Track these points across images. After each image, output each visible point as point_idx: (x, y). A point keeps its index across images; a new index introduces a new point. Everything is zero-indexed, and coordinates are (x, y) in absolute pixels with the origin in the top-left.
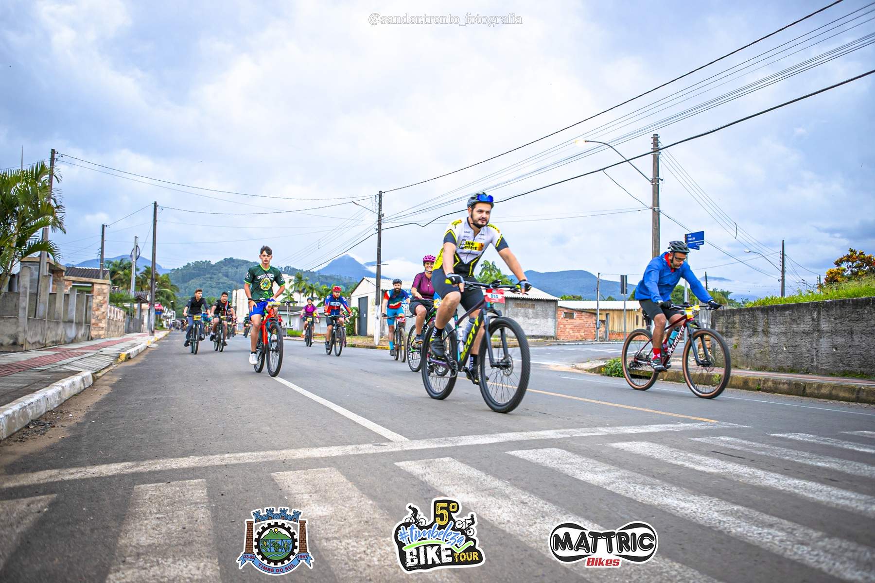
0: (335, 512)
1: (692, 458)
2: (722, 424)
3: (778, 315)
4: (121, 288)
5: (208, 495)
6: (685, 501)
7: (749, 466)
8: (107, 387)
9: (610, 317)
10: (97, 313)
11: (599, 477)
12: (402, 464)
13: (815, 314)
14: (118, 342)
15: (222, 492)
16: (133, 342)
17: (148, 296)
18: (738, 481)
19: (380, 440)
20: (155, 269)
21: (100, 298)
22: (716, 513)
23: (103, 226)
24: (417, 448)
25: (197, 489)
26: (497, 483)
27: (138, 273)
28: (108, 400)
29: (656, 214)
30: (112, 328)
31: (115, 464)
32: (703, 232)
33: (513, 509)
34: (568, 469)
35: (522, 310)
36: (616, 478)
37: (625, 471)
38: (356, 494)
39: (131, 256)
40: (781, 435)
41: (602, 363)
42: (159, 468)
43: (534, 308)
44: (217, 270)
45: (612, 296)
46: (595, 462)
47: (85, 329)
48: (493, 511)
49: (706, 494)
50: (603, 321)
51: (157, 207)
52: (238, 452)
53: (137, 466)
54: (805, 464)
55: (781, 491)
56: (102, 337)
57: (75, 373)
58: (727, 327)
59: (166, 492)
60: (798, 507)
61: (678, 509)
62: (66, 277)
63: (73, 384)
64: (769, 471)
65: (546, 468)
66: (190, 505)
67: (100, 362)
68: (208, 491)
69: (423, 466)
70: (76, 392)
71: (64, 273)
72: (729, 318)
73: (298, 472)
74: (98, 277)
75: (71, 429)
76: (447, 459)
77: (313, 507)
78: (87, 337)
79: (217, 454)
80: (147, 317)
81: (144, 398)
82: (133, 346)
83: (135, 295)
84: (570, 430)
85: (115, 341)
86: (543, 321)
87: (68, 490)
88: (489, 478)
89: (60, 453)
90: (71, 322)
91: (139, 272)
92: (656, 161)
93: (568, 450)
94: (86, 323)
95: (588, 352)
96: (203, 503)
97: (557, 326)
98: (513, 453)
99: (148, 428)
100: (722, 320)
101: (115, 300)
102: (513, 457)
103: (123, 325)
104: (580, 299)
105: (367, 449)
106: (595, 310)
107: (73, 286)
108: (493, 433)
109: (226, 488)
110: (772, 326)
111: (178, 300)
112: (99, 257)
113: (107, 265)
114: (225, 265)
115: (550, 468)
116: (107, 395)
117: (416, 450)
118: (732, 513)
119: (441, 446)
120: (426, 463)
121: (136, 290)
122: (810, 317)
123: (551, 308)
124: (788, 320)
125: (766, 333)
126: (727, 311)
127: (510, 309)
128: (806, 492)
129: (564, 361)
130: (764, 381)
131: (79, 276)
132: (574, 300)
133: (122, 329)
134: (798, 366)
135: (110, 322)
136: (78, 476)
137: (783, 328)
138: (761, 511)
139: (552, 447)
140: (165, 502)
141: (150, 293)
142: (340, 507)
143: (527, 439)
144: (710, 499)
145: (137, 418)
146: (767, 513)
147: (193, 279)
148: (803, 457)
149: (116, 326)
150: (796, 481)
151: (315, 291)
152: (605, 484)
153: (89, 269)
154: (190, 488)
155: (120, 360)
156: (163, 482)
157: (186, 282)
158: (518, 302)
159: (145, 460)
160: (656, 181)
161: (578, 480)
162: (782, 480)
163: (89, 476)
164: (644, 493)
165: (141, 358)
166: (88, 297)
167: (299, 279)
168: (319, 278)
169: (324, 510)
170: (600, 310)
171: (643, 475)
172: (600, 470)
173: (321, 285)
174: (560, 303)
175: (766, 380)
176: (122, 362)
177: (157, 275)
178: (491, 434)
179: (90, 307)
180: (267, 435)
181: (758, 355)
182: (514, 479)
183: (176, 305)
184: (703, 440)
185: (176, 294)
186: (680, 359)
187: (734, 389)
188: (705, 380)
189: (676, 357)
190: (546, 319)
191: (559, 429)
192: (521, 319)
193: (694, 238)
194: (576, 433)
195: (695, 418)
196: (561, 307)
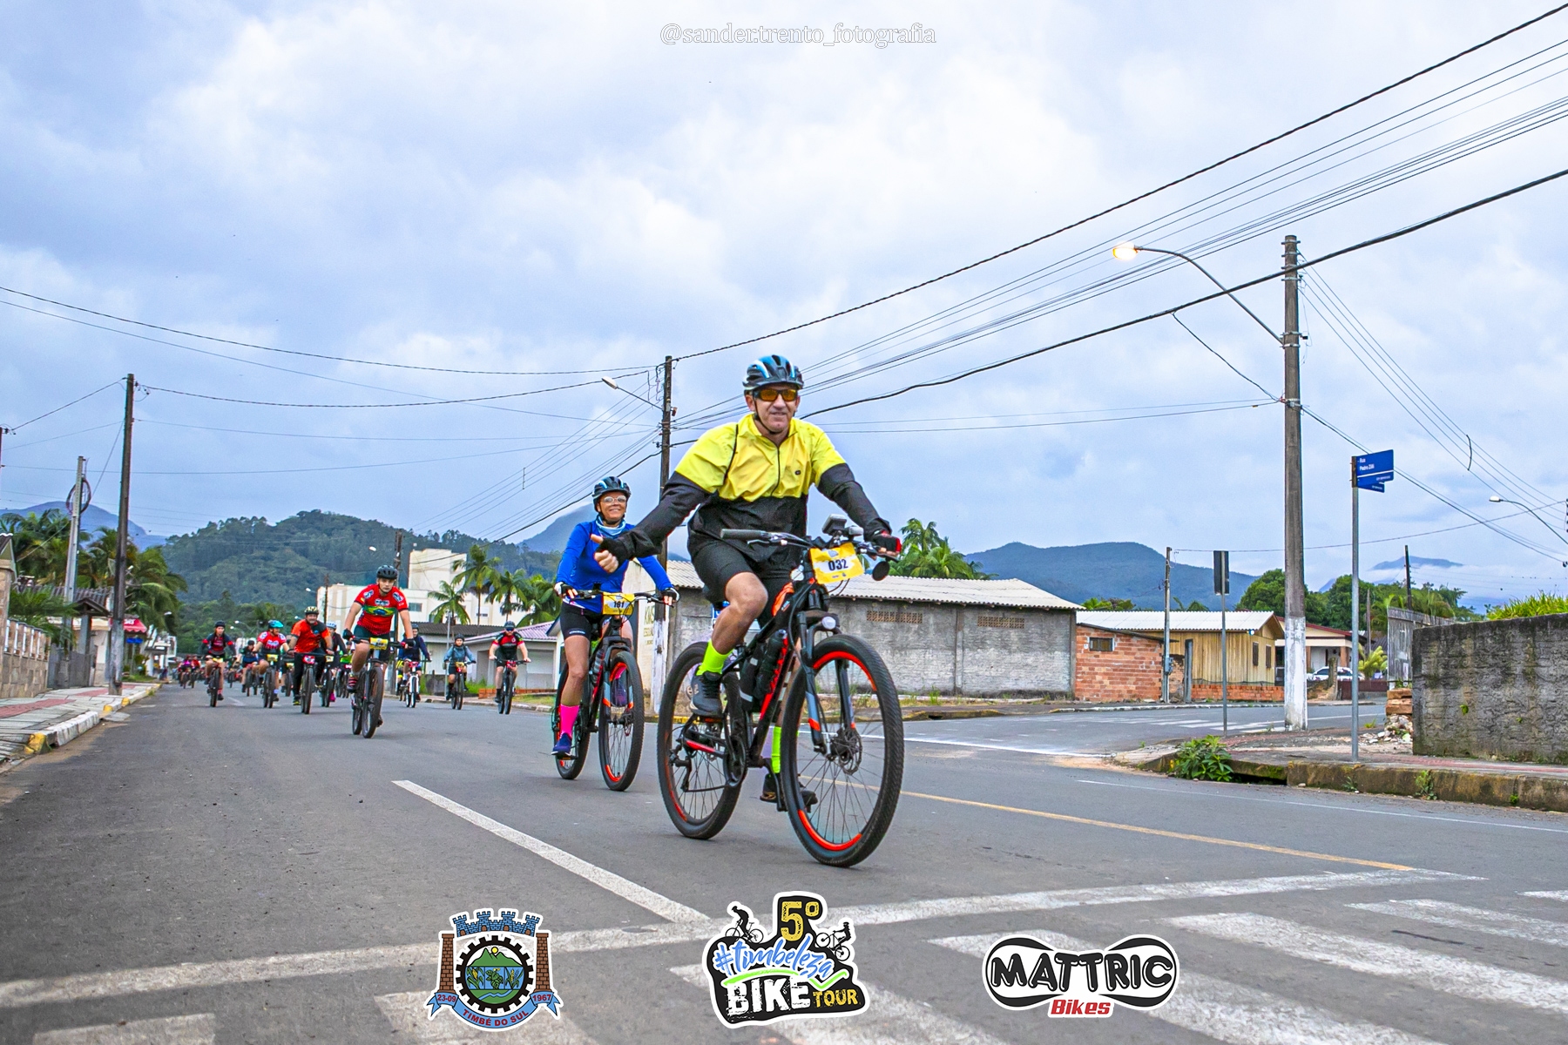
2: (1422, 875)
3: (1555, 638)
4: (40, 581)
7: (1471, 959)
9: (1195, 648)
12: (686, 972)
14: (29, 708)
17: (108, 600)
19: (643, 919)
20: (127, 535)
25: (192, 1036)
26: (901, 1011)
29: (1293, 414)
32: (1391, 453)
35: (996, 633)
41: (1171, 750)
42: (101, 990)
43: (1022, 627)
44: (281, 539)
45: (1201, 602)
49: (1370, 1019)
50: (1178, 658)
51: (135, 388)
52: (299, 952)
55: (1532, 1009)
58: (1446, 666)
64: (1512, 968)
68: (218, 1040)
72: (1451, 644)
79: (249, 957)
80: (106, 652)
82: (66, 716)
84: (1081, 891)
85: (20, 706)
86: (1042, 658)
88: (886, 998)
91: (89, 542)
92: (1292, 293)
95: (1144, 726)
97: (1073, 670)
98: (946, 942)
100: (1436, 649)
101: (22, 608)
102: (945, 950)
104: (1127, 607)
105: (610, 939)
106: (1161, 632)
108: (906, 900)
109: (262, 1032)
110: (1543, 663)
111: (182, 609)
113: (8, 526)
114: (301, 529)
121: (79, 584)
123: (1060, 628)
125: (1530, 677)
126: (1447, 630)
127: (966, 631)
129: (1089, 747)
130: (1525, 783)
132: (1114, 609)
133: (39, 679)
135: (9, 660)
141: (112, 591)
144: (1376, 1030)
147: (221, 559)
151: (514, 589)
154: (175, 1034)
156: (108, 1022)
157: (205, 568)
158: (987, 614)
160: (1291, 339)
162: (1539, 986)
164: (1232, 1022)
165: (84, 745)
167: (479, 561)
168: (525, 561)
170: (1172, 632)
171: (1235, 983)
173: (530, 573)
174: (1081, 617)
175: (1530, 783)
176: (34, 753)
177: (132, 549)
178: (901, 901)
181: (1514, 728)
182: (940, 1001)
184: (1373, 907)
185: (179, 595)
186: (1348, 739)
187: (1461, 803)
188: (1399, 785)
189: (1339, 735)
190: (1050, 652)
191: (1059, 888)
192: (992, 653)
193: (1372, 466)
194: (1093, 897)
195: (1364, 863)
196: (1082, 625)
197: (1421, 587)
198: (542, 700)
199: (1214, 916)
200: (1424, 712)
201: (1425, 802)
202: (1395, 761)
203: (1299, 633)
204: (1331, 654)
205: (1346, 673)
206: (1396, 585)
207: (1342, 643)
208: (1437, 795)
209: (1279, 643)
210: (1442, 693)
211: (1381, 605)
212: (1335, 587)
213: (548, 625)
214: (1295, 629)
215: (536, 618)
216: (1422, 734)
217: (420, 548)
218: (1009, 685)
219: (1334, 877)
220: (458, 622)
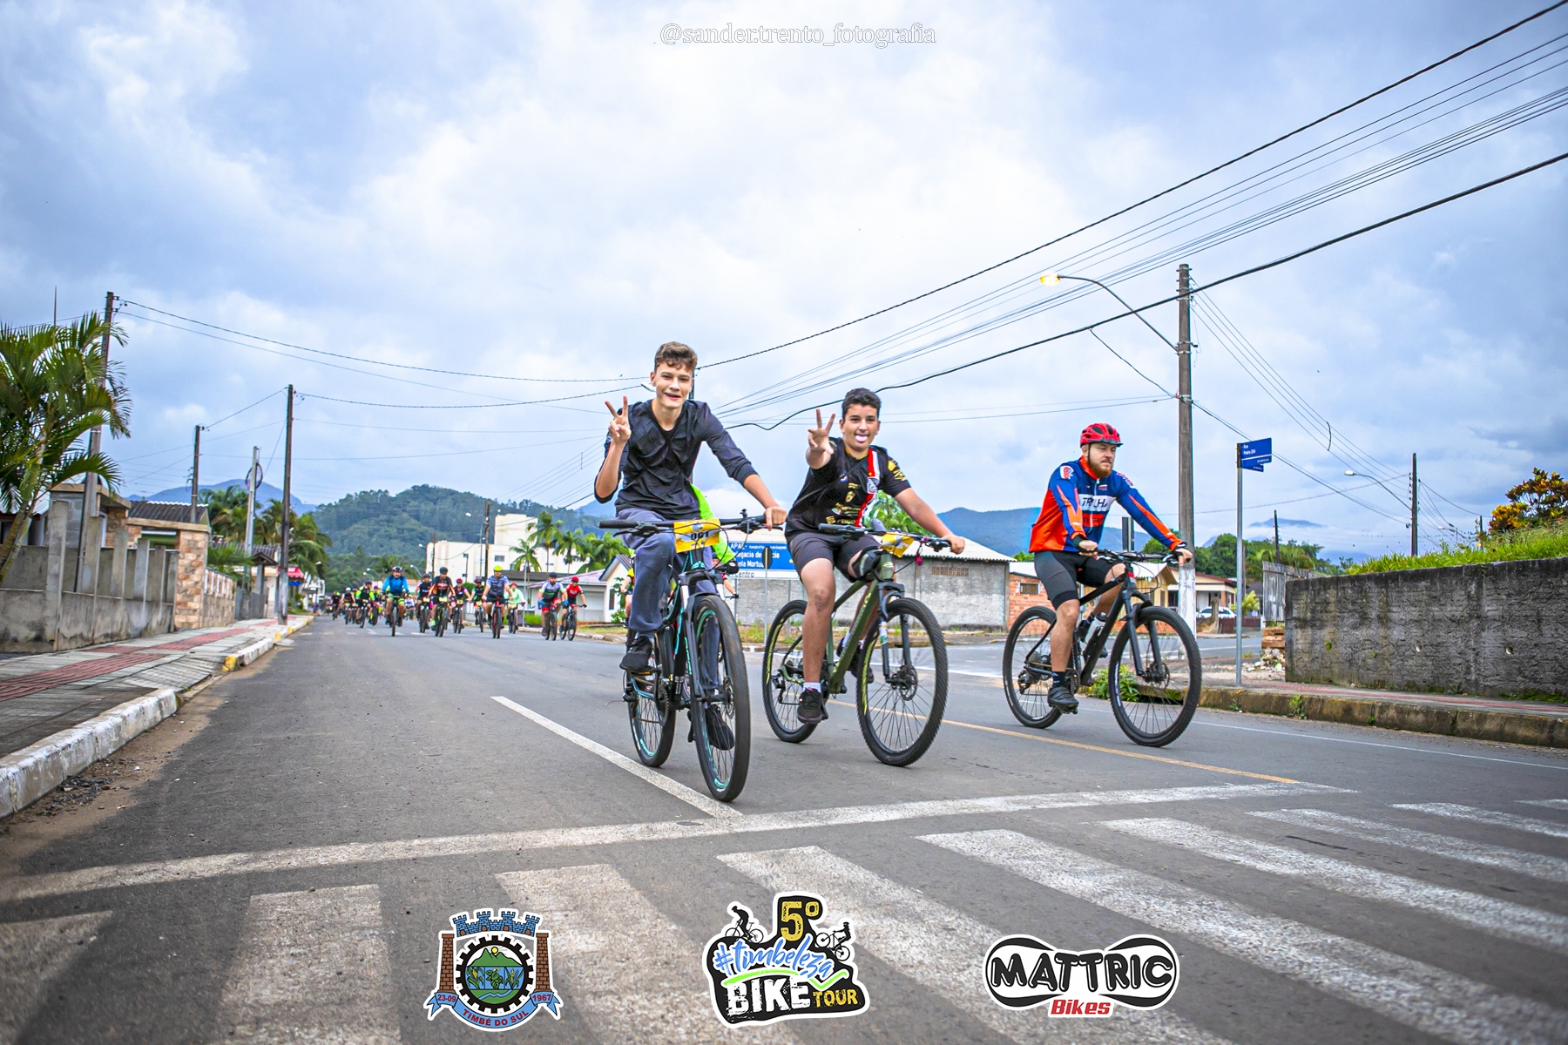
0: (610, 945)
1: (1250, 848)
2: (1305, 787)
3: (1405, 589)
4: (227, 539)
5: (383, 914)
6: (1238, 926)
7: (1355, 863)
8: (203, 716)
10: (185, 584)
11: (1084, 883)
12: (728, 858)
13: (1473, 588)
14: (223, 636)
15: (408, 908)
16: (249, 635)
17: (276, 554)
18: (1334, 891)
19: (691, 814)
20: (289, 505)
21: (191, 557)
22: (1293, 949)
23: (198, 428)
24: (757, 829)
25: (363, 902)
26: (900, 894)
27: (258, 512)
28: (205, 740)
29: (1186, 407)
30: (212, 610)
31: (217, 857)
32: (1269, 440)
33: (928, 940)
34: (1027, 868)
35: (946, 579)
36: (1115, 884)
37: (1130, 871)
38: (646, 914)
39: (246, 482)
40: (1411, 807)
42: (294, 863)
43: (967, 575)
44: (399, 507)
46: (1077, 855)
47: (165, 612)
48: (893, 944)
49: (1278, 913)
51: (294, 395)
52: (435, 836)
53: (256, 860)
54: (1455, 860)
55: (1411, 908)
56: (194, 627)
57: (145, 692)
58: (1313, 611)
59: (307, 907)
60: (1443, 939)
61: (1226, 941)
62: (131, 520)
63: (142, 711)
64: (1390, 871)
65: (988, 865)
66: (351, 932)
67: (191, 673)
68: (383, 907)
69: (768, 861)
70: (147, 725)
71: (127, 512)
72: (1317, 593)
73: (544, 871)
74: (187, 520)
75: (138, 793)
76: (810, 850)
77: (571, 936)
78: (166, 626)
79: (399, 839)
80: (275, 593)
81: (270, 736)
82: (249, 642)
83: (253, 552)
84: (1031, 797)
85: (217, 634)
86: (982, 599)
87: (132, 904)
88: (887, 884)
89: (119, 836)
90: (138, 599)
91: (262, 510)
92: (1185, 313)
93: (1027, 834)
94: (165, 600)
96: (374, 928)
97: (1006, 609)
98: (929, 838)
99: (275, 791)
100: (1305, 598)
101: (217, 560)
102: (929, 845)
103: (230, 606)
105: (668, 830)
107: (143, 535)
108: (894, 803)
109: (415, 901)
110: (1394, 609)
111: (329, 560)
112: (190, 484)
113: (204, 498)
114: (414, 499)
115: (995, 867)
116: (202, 731)
117: (756, 833)
118: (1324, 950)
119: (801, 825)
120: (773, 856)
121: (255, 541)
122: (1463, 593)
123: (997, 576)
124: (1425, 597)
125: (1384, 620)
126: (1314, 582)
127: (923, 578)
128: (1457, 911)
130: (1381, 707)
131: (153, 518)
133: (228, 613)
134: (1442, 681)
135: (208, 599)
136: (150, 878)
137: (1414, 613)
138: (1376, 946)
139: (997, 827)
140: (306, 925)
141: (279, 547)
142: (619, 935)
143: (954, 812)
144: (1283, 923)
145: (257, 773)
146: (1385, 948)
147: (356, 522)
148: (1452, 847)
149: (218, 606)
150: (1440, 891)
151: (574, 545)
152: (1093, 895)
153: (171, 506)
154: (351, 900)
155: (226, 669)
156: (302, 889)
157: (345, 529)
158: (939, 565)
159: (270, 849)
160: (1184, 348)
161: (1046, 888)
162: (1414, 888)
163: (169, 877)
164: (1163, 912)
165: (264, 665)
166: (169, 554)
167: (546, 524)
168: (582, 522)
169: (589, 941)
171: (1164, 879)
172: (1085, 869)
173: (585, 533)
174: (1014, 567)
175: (1384, 707)
176: (229, 671)
177: (293, 515)
178: (890, 803)
179: (173, 573)
180: (487, 805)
181: (1370, 661)
182: (931, 886)
183: (325, 568)
184: (1269, 815)
185: (326, 549)
186: (1230, 668)
187: (1328, 723)
188: (1276, 707)
189: (1223, 664)
190: (989, 594)
191: (1012, 795)
192: (943, 595)
193: (1254, 451)
194: (1041, 802)
195: (1257, 776)
196: (1014, 574)
197: (1286, 543)
198: (597, 630)
199: (1140, 820)
200: (1295, 647)
201: (1297, 720)
202: (1271, 687)
203: (1190, 582)
204: (1213, 597)
205: (1225, 612)
206: (1266, 542)
207: (1222, 588)
208: (1307, 715)
209: (1172, 588)
210: (1310, 633)
211: (1254, 558)
212: (1216, 543)
213: (600, 572)
214: (1187, 578)
215: (591, 566)
216: (1293, 665)
217: (503, 513)
218: (958, 621)
219: (1233, 788)
220: (532, 570)
